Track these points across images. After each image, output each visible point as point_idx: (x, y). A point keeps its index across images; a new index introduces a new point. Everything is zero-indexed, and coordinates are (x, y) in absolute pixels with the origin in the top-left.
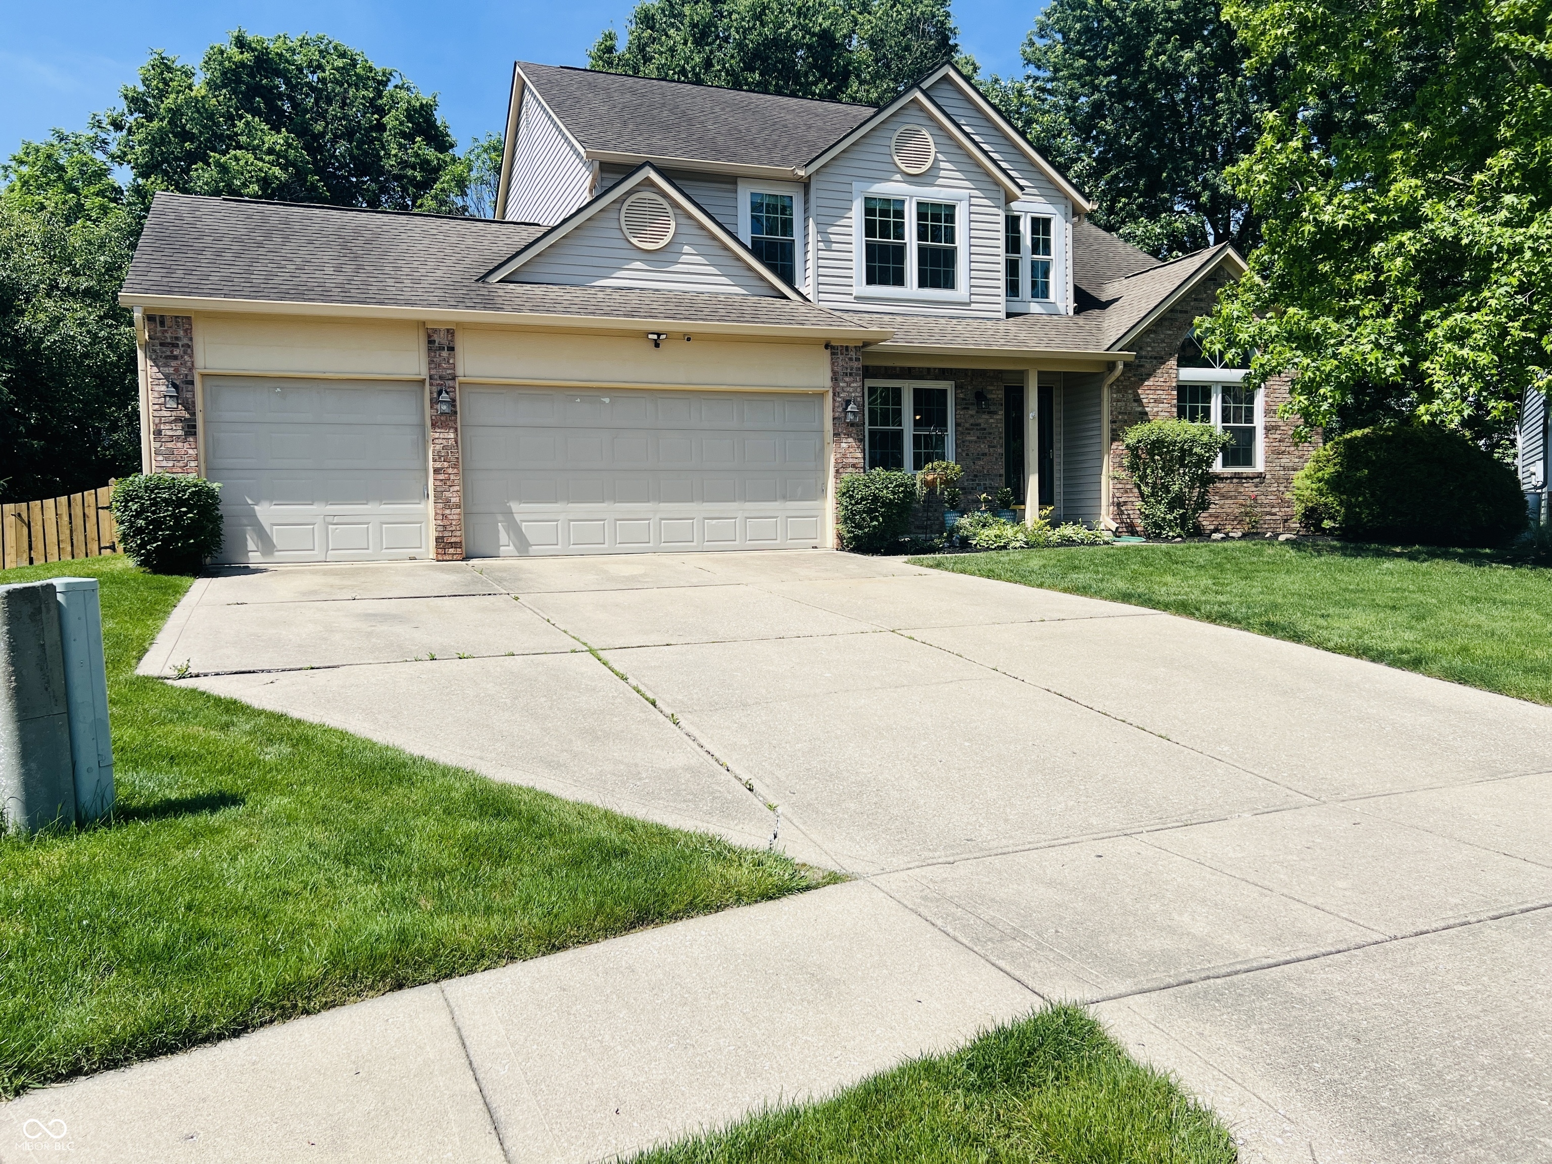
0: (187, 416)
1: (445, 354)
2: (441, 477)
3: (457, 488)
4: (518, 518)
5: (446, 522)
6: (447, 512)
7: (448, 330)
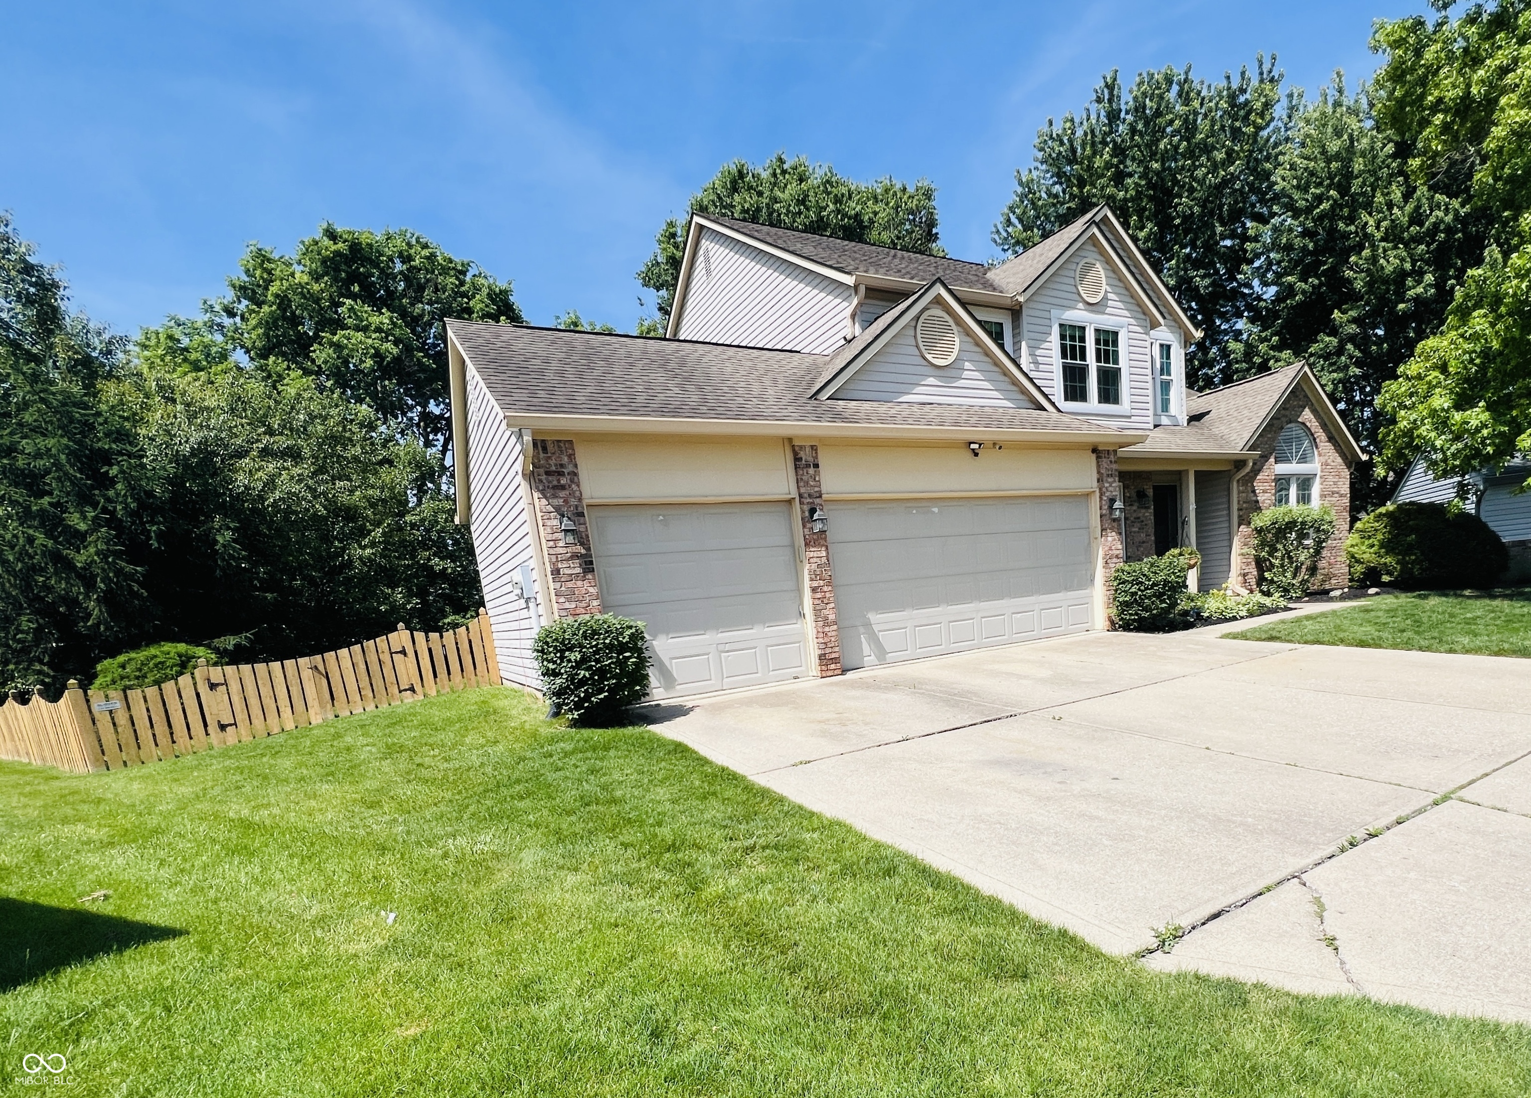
0: (583, 551)
1: (811, 471)
2: (819, 595)
3: (832, 605)
4: (876, 628)
5: (826, 640)
6: (827, 629)
7: (812, 447)
